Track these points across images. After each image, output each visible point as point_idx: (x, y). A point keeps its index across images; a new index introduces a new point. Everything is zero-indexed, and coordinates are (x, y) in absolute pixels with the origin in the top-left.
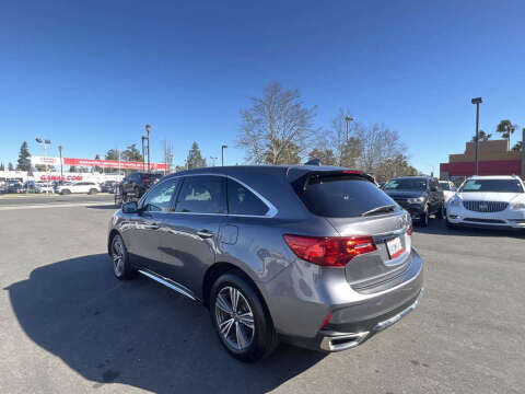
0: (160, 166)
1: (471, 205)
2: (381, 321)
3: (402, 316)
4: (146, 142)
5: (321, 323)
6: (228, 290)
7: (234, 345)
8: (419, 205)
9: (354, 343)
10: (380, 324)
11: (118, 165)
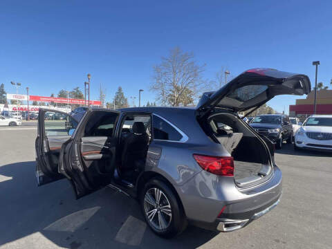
0: (96, 102)
1: (312, 135)
2: (257, 212)
3: (270, 210)
4: (87, 85)
5: (218, 213)
6: (154, 190)
7: (157, 227)
8: (276, 134)
9: (240, 227)
10: (256, 214)
11: (68, 101)
